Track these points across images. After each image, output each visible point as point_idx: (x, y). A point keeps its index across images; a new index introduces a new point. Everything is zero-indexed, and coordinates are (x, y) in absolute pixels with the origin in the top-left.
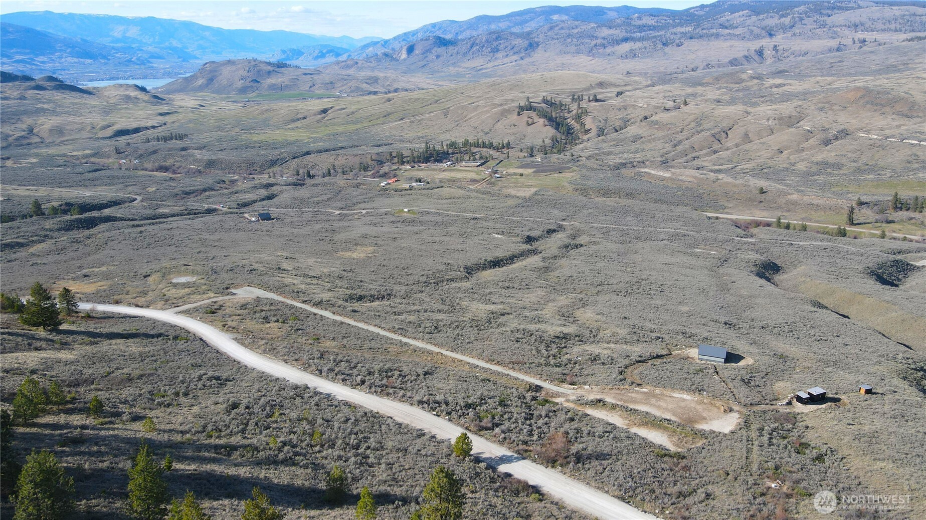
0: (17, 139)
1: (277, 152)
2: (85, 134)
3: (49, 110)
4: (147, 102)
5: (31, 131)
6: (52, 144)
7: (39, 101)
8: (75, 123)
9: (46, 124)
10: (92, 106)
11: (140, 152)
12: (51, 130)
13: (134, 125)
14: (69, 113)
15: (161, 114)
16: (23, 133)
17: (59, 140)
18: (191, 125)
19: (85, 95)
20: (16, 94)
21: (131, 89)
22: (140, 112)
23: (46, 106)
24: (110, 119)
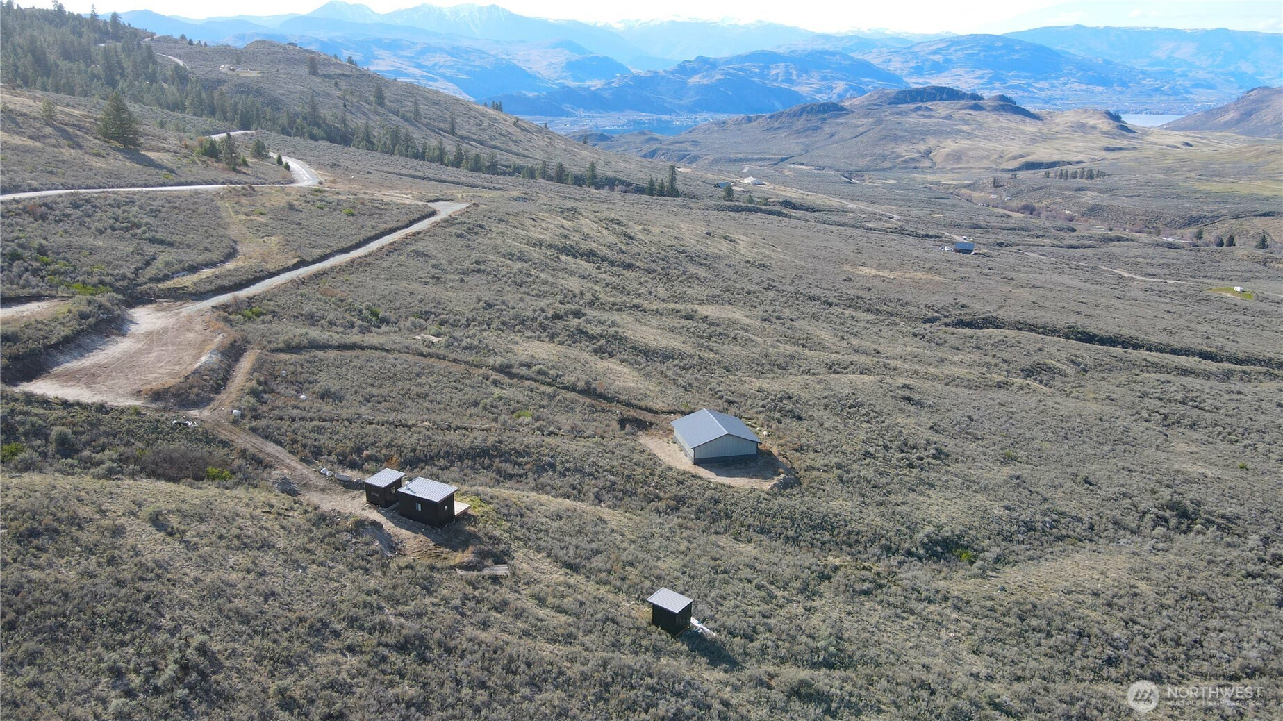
0: (905, 161)
1: (1215, 207)
2: (986, 163)
3: (964, 132)
4: (1105, 133)
5: (927, 154)
6: (942, 170)
7: (966, 122)
8: (983, 149)
9: (951, 145)
10: (1023, 132)
11: (1022, 187)
12: (948, 155)
13: (1055, 158)
14: (986, 138)
15: (1107, 149)
16: (916, 155)
17: (949, 167)
18: (1132, 164)
19: (1028, 120)
20: (944, 113)
21: (1098, 115)
22: (1080, 144)
23: (965, 128)
24: (1032, 148)
